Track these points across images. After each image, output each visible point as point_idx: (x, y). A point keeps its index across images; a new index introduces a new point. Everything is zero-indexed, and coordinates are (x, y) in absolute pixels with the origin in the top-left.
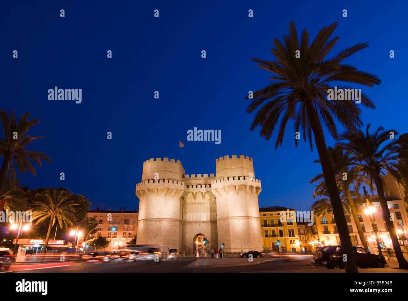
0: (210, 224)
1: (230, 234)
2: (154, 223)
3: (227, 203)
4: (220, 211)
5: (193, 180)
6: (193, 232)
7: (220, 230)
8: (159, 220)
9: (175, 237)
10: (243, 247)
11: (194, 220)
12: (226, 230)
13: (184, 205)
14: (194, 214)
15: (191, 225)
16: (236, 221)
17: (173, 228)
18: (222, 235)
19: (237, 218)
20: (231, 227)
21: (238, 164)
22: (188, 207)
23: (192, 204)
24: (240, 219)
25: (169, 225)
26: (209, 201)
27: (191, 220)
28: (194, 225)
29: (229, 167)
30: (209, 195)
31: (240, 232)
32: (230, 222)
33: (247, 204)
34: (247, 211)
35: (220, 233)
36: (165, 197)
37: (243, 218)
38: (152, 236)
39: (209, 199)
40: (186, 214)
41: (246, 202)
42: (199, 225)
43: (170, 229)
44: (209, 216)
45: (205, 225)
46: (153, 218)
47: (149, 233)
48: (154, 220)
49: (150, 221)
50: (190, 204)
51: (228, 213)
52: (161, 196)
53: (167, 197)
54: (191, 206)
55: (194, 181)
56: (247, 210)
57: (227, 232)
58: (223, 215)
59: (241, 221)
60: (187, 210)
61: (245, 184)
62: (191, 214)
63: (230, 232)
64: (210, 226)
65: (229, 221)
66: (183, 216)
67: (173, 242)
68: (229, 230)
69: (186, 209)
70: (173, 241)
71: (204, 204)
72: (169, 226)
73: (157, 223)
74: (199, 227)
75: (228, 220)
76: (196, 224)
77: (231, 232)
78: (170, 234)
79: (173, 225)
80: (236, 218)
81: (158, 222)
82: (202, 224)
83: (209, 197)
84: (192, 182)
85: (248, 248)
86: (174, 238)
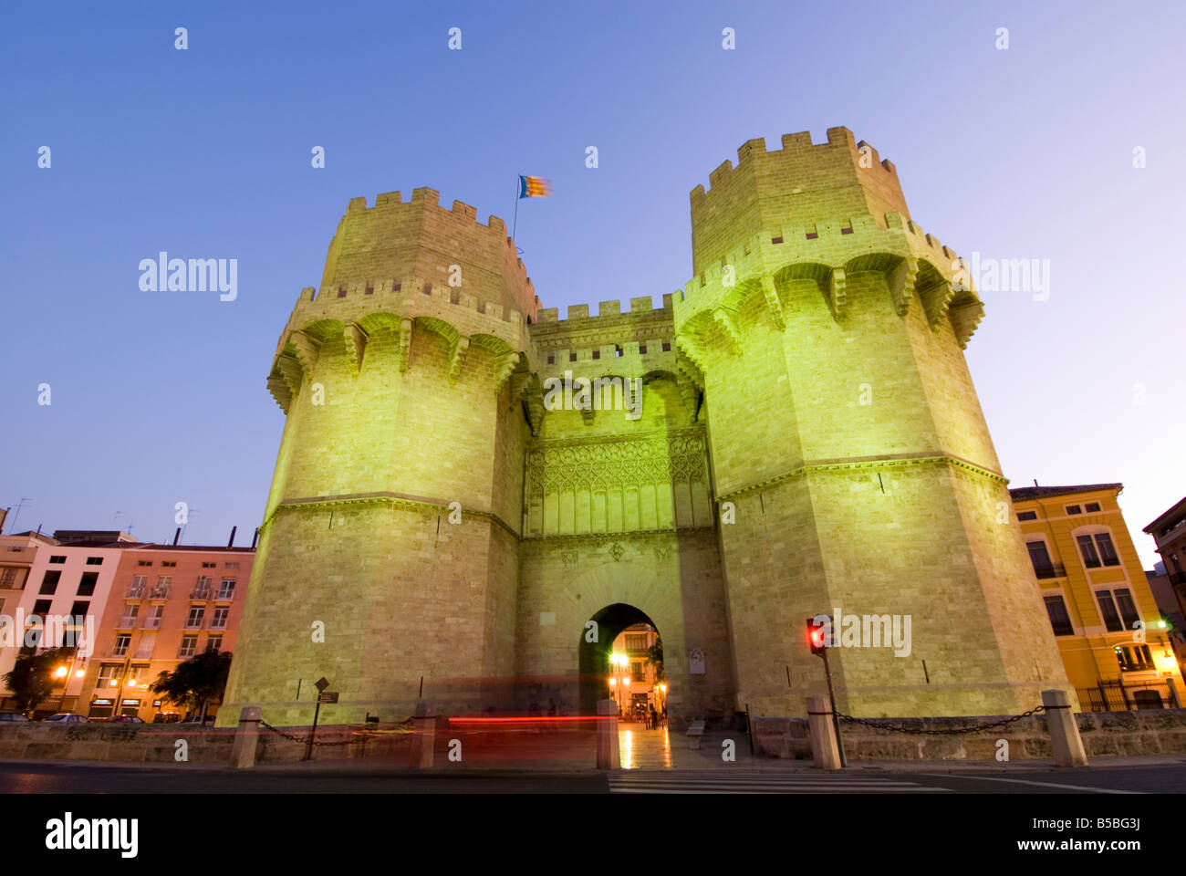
0: (675, 546)
1: (824, 581)
2: (322, 521)
3: (782, 378)
4: (735, 446)
5: (580, 328)
6: (579, 597)
7: (746, 560)
8: (357, 505)
9: (455, 614)
10: (941, 677)
11: (584, 527)
12: (792, 556)
13: (534, 452)
14: (584, 496)
15: (570, 556)
16: (856, 487)
17: (448, 557)
18: (761, 599)
19: (864, 465)
20: (822, 528)
21: (824, 172)
22: (552, 459)
23: (573, 444)
24: (886, 475)
25: (420, 536)
26: (664, 427)
27: (567, 529)
28: (583, 554)
29: (773, 192)
30: (663, 396)
31: (899, 562)
32: (814, 497)
33: (917, 374)
34: (926, 419)
35: (745, 582)
36: (403, 371)
37: (901, 469)
38: (298, 606)
39: (663, 412)
40: (540, 500)
41: (910, 361)
42: (616, 554)
43: (426, 561)
44: (670, 504)
45: (650, 552)
46: (321, 494)
47: (283, 588)
48: (324, 503)
49: (304, 509)
50: (562, 446)
51: (796, 441)
52: (378, 369)
53: (417, 374)
54: (567, 456)
55: (583, 333)
56: (928, 409)
57: (795, 571)
58: (755, 464)
59: (895, 484)
60: (551, 478)
61: (889, 250)
62: (567, 497)
63: (819, 567)
64: (675, 556)
65: (806, 491)
66: (524, 511)
67: (436, 647)
68: (815, 549)
69: (540, 470)
70: (441, 640)
71: (637, 438)
72: (418, 546)
73: (341, 521)
74: (614, 565)
75: (800, 485)
76: (600, 551)
77: (833, 566)
78: (420, 594)
79: (443, 538)
80: (853, 465)
81: (345, 515)
82: (630, 550)
83: (662, 402)
84: (574, 341)
85: (981, 687)
86: (449, 620)
